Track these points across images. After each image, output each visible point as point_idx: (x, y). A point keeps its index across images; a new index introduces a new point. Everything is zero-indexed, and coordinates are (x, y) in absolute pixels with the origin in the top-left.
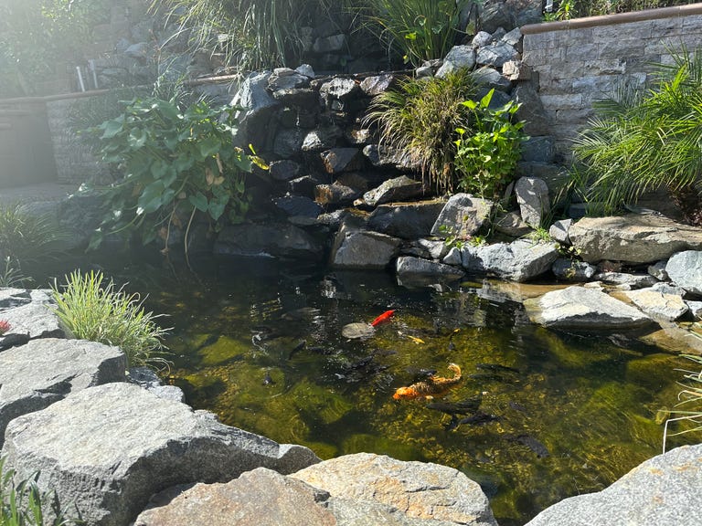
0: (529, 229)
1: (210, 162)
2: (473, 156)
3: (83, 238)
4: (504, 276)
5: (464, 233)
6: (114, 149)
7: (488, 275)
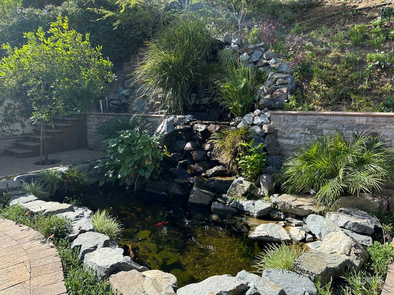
0: (263, 196)
1: (147, 156)
2: (244, 164)
3: (96, 180)
4: (251, 214)
5: (239, 194)
6: (113, 151)
7: (246, 213)
